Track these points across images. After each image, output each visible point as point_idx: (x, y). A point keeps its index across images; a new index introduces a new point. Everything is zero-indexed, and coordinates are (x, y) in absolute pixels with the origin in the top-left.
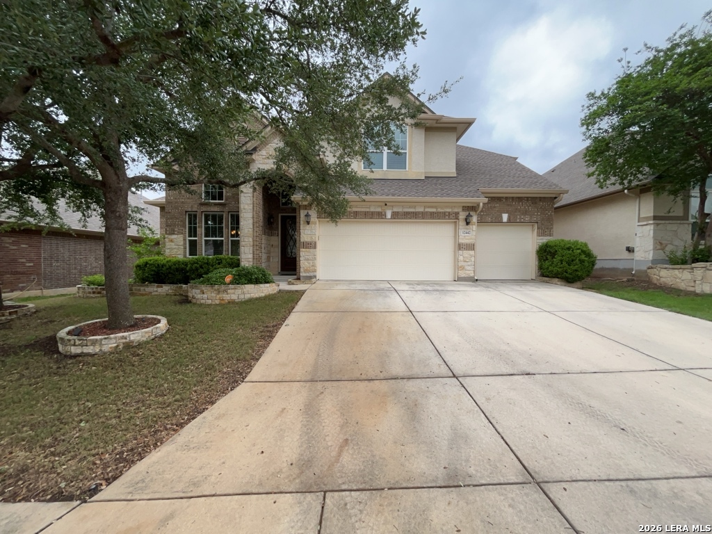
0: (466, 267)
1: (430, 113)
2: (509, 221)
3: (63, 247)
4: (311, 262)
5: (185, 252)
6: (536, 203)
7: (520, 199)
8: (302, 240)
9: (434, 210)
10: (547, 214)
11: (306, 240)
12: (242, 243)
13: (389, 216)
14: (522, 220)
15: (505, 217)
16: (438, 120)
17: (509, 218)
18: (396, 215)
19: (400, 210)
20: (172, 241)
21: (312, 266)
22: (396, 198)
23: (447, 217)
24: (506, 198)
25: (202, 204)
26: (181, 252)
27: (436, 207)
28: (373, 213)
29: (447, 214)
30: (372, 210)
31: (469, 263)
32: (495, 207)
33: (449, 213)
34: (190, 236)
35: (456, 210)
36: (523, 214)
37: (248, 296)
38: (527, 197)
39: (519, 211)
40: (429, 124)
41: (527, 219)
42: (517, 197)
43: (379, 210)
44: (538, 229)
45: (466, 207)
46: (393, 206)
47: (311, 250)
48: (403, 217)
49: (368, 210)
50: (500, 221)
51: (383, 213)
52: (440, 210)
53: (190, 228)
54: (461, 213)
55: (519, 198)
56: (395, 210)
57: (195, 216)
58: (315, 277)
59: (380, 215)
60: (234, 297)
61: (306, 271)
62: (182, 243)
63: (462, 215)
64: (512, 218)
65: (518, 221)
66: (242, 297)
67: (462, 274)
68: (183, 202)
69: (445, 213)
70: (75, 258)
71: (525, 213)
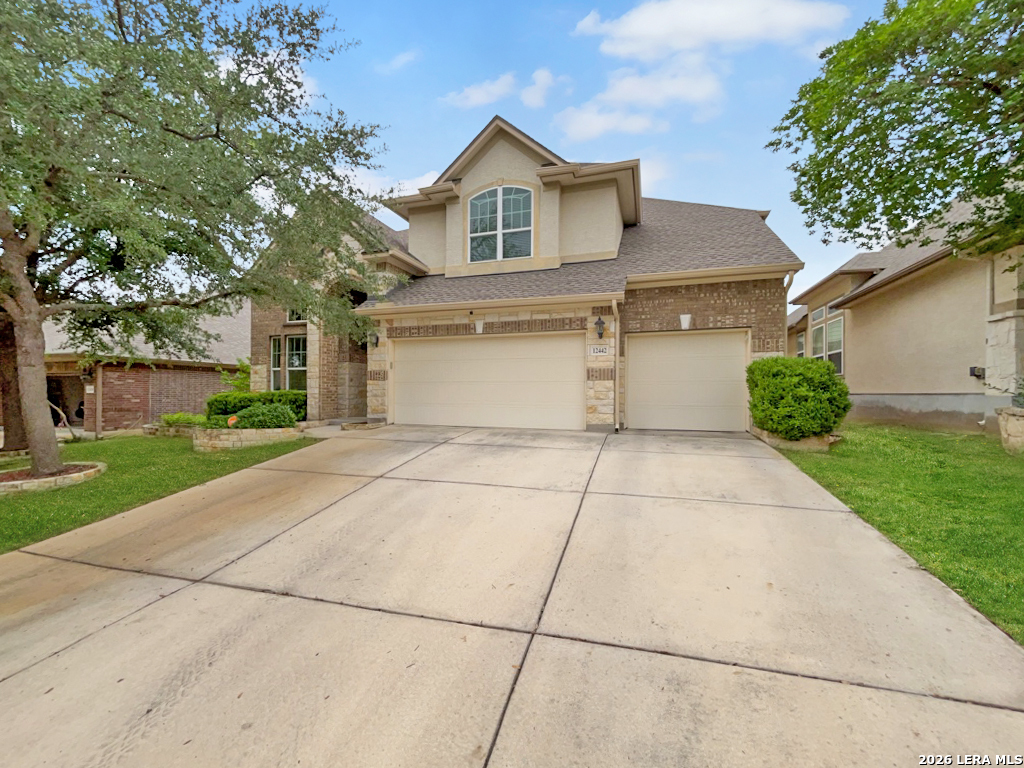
0: (600, 408)
1: (560, 164)
2: (694, 327)
3: (175, 380)
4: (380, 399)
5: (269, 387)
6: (746, 292)
7: (714, 287)
8: (369, 369)
9: (547, 317)
10: (769, 310)
11: (374, 369)
12: (308, 375)
13: (480, 329)
14: (719, 324)
15: (685, 321)
16: (575, 170)
17: (693, 322)
18: (489, 328)
19: (495, 319)
20: (256, 373)
21: (382, 404)
22: (488, 302)
23: (567, 327)
24: (688, 287)
25: (286, 326)
26: (265, 386)
27: (549, 312)
28: (457, 326)
29: (567, 321)
30: (457, 321)
31: (605, 402)
32: (666, 305)
33: (570, 319)
34: (274, 367)
35: (581, 314)
36: (719, 313)
37: (246, 444)
38: (729, 283)
39: (714, 309)
40: (566, 180)
41: (729, 321)
42: (707, 285)
43: (465, 321)
44: (753, 337)
45: (598, 308)
46: (484, 315)
47: (380, 382)
48: (501, 330)
49: (451, 322)
50: (676, 329)
51: (472, 326)
52: (555, 316)
53: (275, 355)
54: (589, 319)
55: (712, 285)
56: (489, 319)
57: (279, 340)
58: (385, 419)
59: (468, 329)
60: (228, 444)
61: (375, 411)
62: (265, 375)
63: (591, 324)
64: (698, 323)
65: (711, 325)
66: (239, 444)
67: (595, 420)
68: (267, 325)
69: (563, 320)
70: (189, 394)
71: (725, 311)
